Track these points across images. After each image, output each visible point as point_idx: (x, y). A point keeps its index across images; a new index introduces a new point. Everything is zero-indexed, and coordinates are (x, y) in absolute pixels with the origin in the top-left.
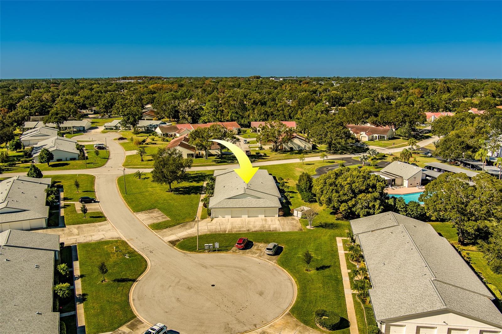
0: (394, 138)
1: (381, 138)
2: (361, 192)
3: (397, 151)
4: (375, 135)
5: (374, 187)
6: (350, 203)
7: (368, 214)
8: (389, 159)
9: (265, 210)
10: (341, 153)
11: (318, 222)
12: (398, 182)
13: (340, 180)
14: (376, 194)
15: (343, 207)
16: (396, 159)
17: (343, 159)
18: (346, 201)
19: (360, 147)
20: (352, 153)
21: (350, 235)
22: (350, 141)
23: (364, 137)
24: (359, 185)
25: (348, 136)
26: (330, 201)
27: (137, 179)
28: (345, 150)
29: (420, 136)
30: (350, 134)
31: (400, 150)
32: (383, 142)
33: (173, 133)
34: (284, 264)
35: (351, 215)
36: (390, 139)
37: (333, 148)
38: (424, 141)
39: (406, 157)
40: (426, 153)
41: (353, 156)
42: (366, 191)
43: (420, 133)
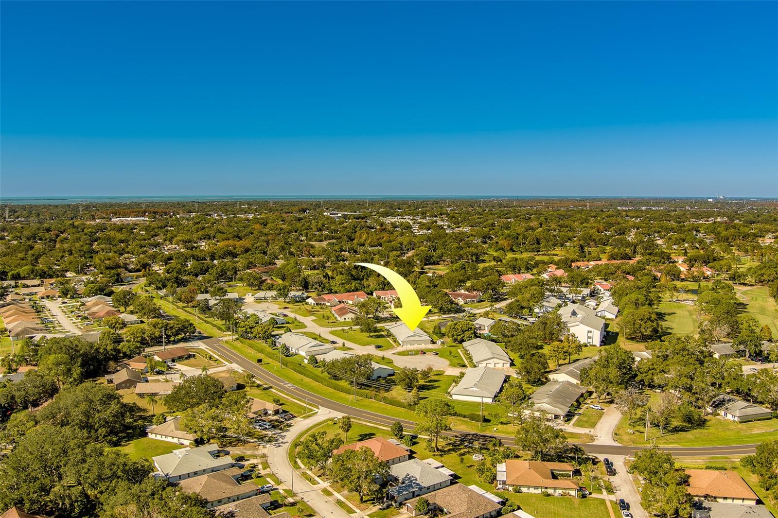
0: (481, 301)
1: (473, 302)
2: (466, 331)
3: (483, 311)
4: (468, 300)
5: (471, 328)
6: (462, 336)
7: (469, 340)
8: (478, 316)
9: (425, 341)
10: (448, 314)
11: (449, 345)
12: (482, 328)
13: (456, 326)
14: (472, 332)
15: (459, 338)
16: (481, 316)
17: (451, 317)
18: (460, 335)
19: (459, 309)
20: (455, 313)
21: (463, 348)
22: (453, 306)
23: (461, 302)
24: (464, 328)
25: (452, 302)
26: (453, 335)
27: (342, 332)
28: (449, 311)
29: (498, 300)
30: (453, 301)
31: (483, 310)
32: (474, 304)
33: (324, 302)
34: (442, 356)
35: (462, 341)
36: (478, 302)
37: (442, 310)
38: (502, 302)
39: (486, 315)
40: (501, 311)
41: (456, 315)
42: (468, 330)
43: (501, 295)
